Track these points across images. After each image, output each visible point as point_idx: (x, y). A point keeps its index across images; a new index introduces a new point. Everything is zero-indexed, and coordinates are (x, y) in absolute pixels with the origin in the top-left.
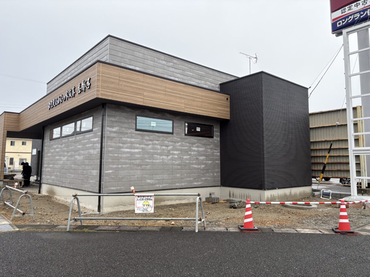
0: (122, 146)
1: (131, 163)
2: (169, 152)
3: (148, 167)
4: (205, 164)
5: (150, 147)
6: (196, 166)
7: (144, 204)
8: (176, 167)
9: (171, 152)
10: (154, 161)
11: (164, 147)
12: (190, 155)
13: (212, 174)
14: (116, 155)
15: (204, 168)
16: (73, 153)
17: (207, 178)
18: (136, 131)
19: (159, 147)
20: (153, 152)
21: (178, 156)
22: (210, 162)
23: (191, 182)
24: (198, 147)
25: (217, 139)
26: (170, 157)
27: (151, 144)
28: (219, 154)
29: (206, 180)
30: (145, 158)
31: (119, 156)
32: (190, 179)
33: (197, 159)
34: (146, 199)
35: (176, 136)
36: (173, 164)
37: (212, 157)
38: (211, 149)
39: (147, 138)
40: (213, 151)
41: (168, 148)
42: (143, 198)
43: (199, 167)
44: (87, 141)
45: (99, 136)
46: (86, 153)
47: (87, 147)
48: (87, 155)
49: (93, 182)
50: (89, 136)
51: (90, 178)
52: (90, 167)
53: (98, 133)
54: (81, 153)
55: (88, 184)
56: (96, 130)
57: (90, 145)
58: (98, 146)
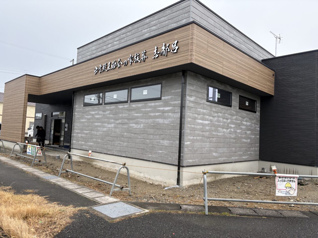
0: (197, 117)
1: (203, 135)
2: (228, 125)
3: (214, 139)
4: (251, 138)
5: (216, 119)
6: (245, 140)
7: (286, 186)
8: (232, 140)
9: (230, 125)
10: (218, 134)
11: (225, 120)
12: (241, 129)
13: (254, 148)
14: (193, 126)
15: (249, 142)
16: (126, 120)
17: (251, 152)
18: (207, 101)
19: (222, 119)
20: (218, 124)
21: (234, 129)
22: (253, 136)
23: (241, 155)
24: (246, 121)
25: (258, 114)
26: (229, 130)
27: (217, 116)
28: (259, 129)
29: (250, 154)
30: (213, 131)
31: (195, 128)
32: (241, 153)
33: (246, 133)
34: (289, 180)
35: (233, 110)
36: (231, 138)
37: (254, 132)
38: (255, 123)
39: (214, 110)
40: (256, 126)
41: (227, 121)
42: (285, 179)
43: (247, 141)
44: (150, 109)
45: (174, 106)
46: (149, 122)
47: (150, 116)
48: (151, 124)
49: (162, 152)
50: (155, 105)
51: (157, 148)
52: (158, 137)
53: (171, 102)
54: (139, 122)
55: (154, 154)
56: (168, 99)
57: (157, 114)
58: (172, 115)
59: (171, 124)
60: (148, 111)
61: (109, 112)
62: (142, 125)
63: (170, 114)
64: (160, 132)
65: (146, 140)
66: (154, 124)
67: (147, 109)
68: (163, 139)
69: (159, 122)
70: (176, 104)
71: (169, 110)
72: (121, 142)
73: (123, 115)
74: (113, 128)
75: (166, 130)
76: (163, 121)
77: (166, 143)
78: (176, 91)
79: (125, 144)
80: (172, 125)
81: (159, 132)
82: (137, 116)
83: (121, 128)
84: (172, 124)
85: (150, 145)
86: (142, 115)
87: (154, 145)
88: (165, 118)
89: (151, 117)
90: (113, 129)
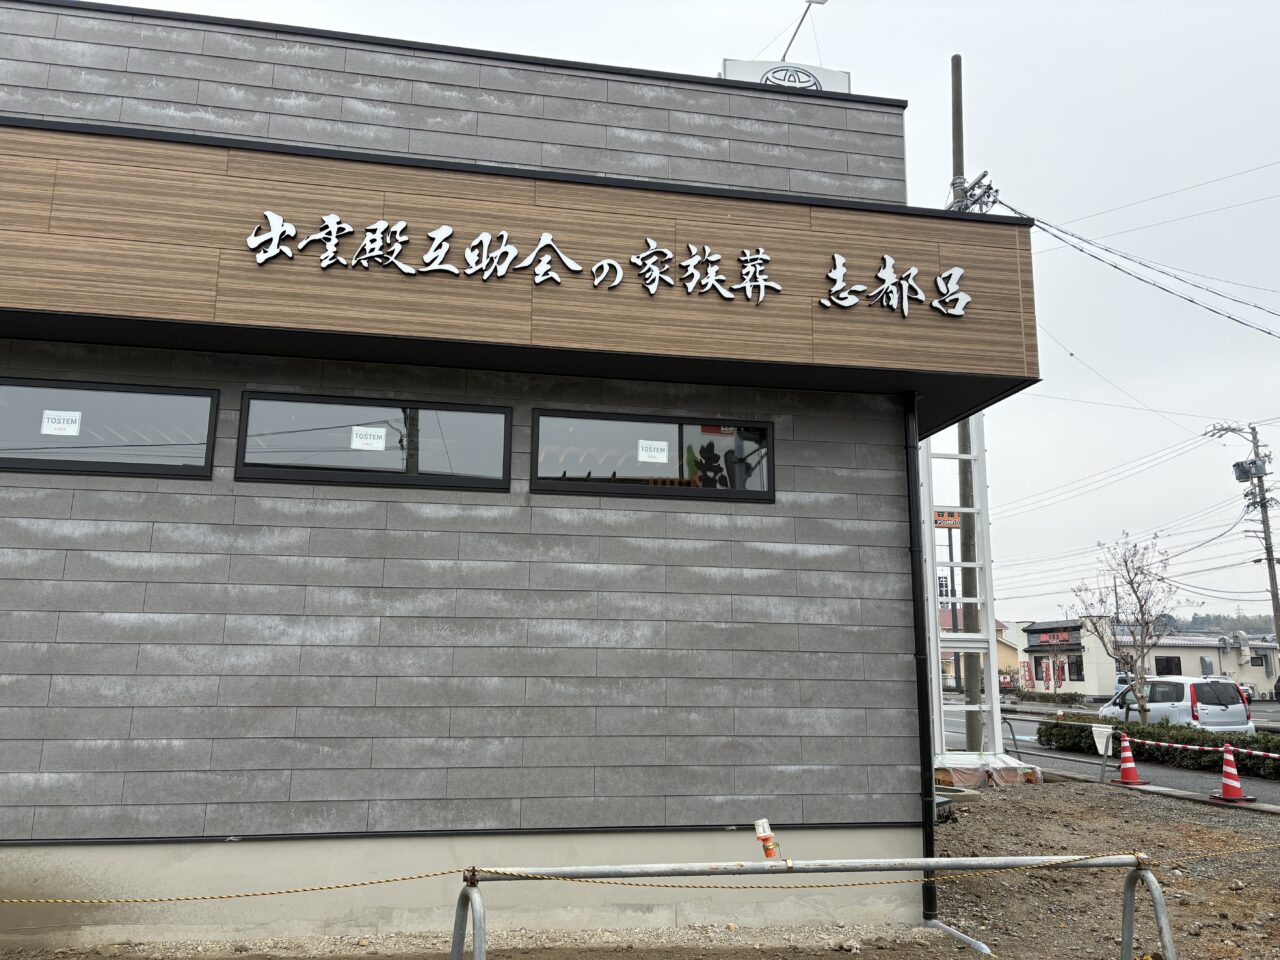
16: (493, 600)
44: (699, 545)
45: (858, 540)
46: (697, 614)
47: (705, 581)
48: (715, 625)
49: (804, 771)
50: (736, 524)
51: (768, 752)
52: (767, 692)
53: (838, 524)
54: (619, 610)
55: (745, 786)
56: (816, 505)
57: (748, 573)
58: (849, 584)
59: (849, 628)
60: (682, 553)
61: (295, 536)
62: (642, 632)
63: (837, 579)
64: (784, 668)
65: (683, 715)
66: (736, 625)
67: (674, 544)
68: (805, 703)
69: (767, 615)
70: (865, 534)
71: (825, 557)
72: (446, 743)
73: (464, 564)
74: (355, 651)
75: (822, 655)
76: (798, 612)
77: (824, 720)
78: (863, 474)
79: (494, 747)
80: (853, 633)
81: (775, 669)
82: (595, 575)
83: (440, 651)
84: (856, 629)
85: (713, 739)
86: (640, 571)
87: (741, 740)
88: (805, 596)
89: (704, 587)
90: (355, 656)
